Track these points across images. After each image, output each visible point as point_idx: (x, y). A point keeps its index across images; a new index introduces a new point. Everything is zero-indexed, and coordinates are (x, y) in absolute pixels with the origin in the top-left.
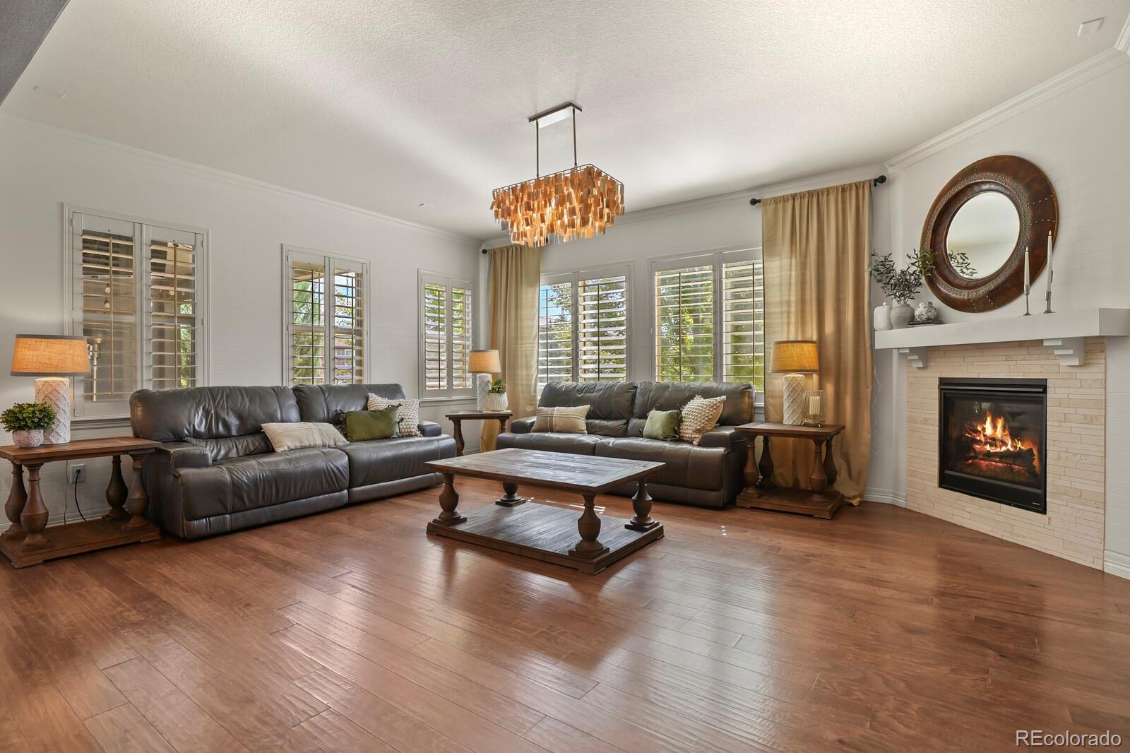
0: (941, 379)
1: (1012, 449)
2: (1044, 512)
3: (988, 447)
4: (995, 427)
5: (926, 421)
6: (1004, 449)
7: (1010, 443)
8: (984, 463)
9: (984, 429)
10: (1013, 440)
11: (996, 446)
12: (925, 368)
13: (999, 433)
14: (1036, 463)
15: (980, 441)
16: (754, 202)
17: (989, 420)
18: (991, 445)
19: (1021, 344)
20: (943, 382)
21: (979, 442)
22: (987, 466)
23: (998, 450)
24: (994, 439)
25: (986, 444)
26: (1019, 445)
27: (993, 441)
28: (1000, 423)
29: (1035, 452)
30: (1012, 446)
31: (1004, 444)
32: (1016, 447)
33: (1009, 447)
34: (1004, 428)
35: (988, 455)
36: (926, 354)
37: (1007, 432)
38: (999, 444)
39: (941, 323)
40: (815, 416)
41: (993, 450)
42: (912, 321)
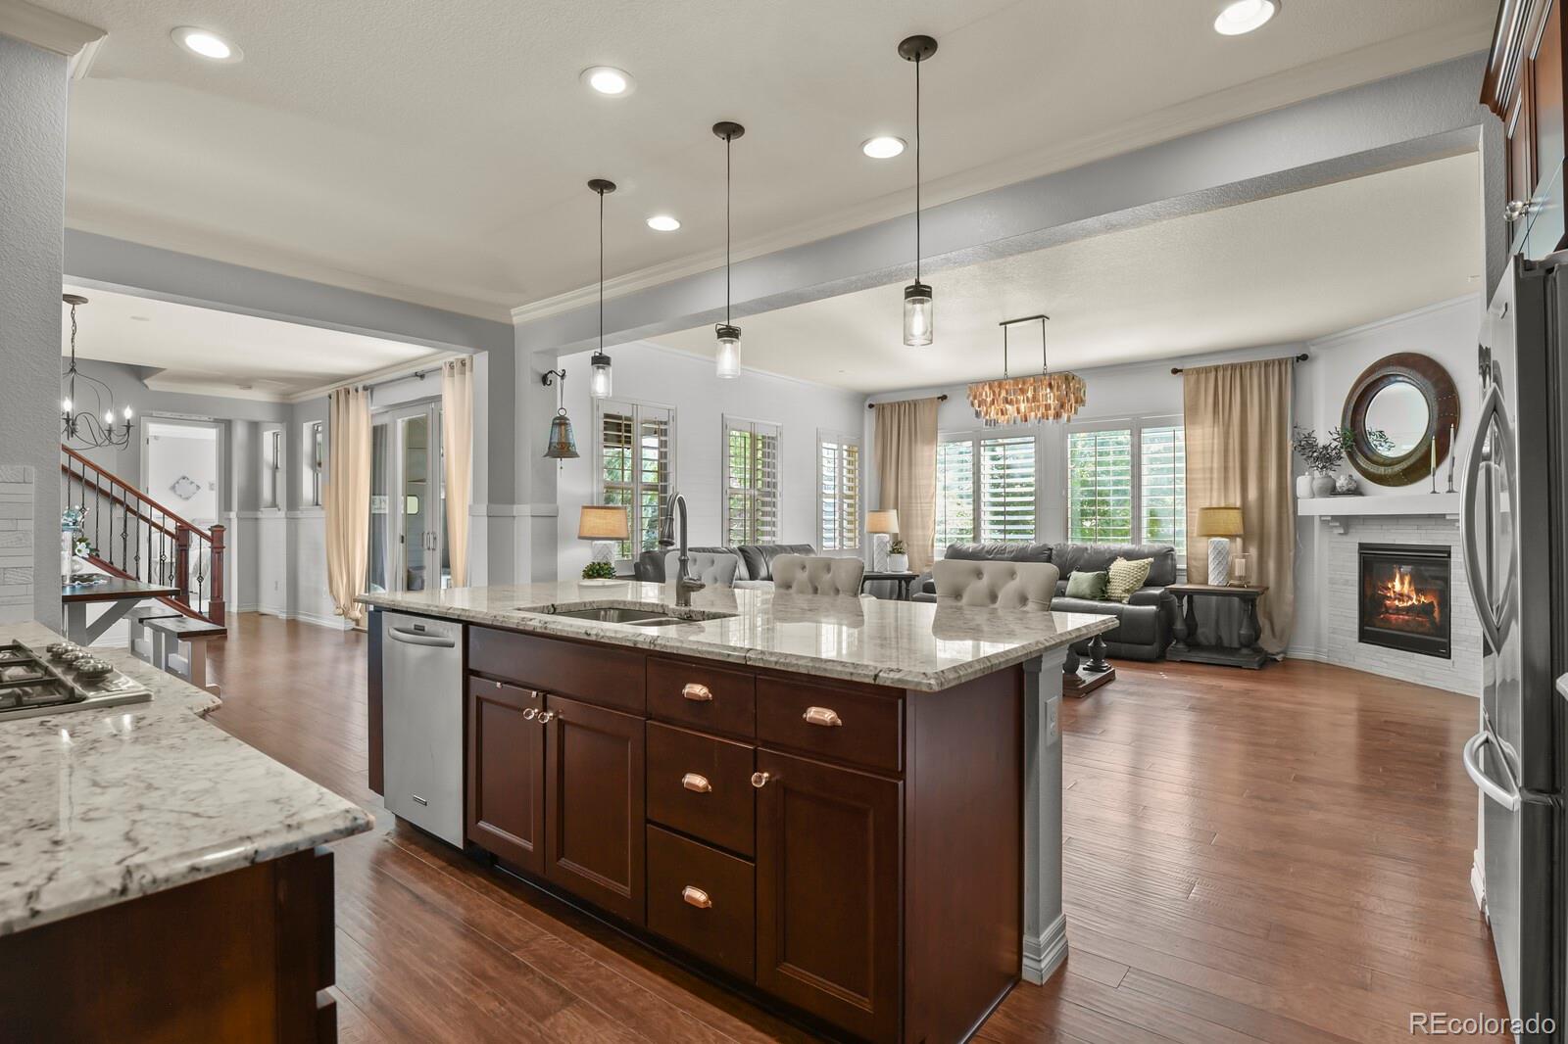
0: (1360, 544)
1: (1416, 603)
2: (1449, 658)
3: (1397, 603)
4: (1402, 583)
5: (1346, 583)
6: (1410, 603)
7: (1415, 597)
8: (1394, 617)
9: (1393, 587)
10: (1417, 595)
11: (1403, 601)
12: (1346, 533)
13: (1406, 589)
14: (1436, 614)
15: (1391, 597)
16: (1175, 371)
17: (1398, 577)
18: (1400, 600)
19: (1430, 516)
20: (1362, 546)
21: (1389, 598)
22: (1396, 619)
23: (1405, 604)
24: (1401, 595)
25: (1395, 599)
26: (1423, 599)
27: (1401, 596)
28: (1407, 579)
29: (1435, 604)
30: (1417, 600)
31: (1410, 598)
32: (1419, 601)
33: (1414, 601)
34: (1410, 585)
35: (1398, 610)
36: (1346, 522)
37: (1413, 588)
38: (1406, 599)
39: (1361, 494)
40: (1240, 578)
41: (1401, 605)
42: (1333, 491)
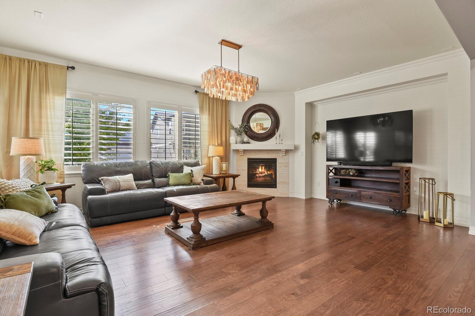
0: (248, 158)
1: (267, 174)
2: (276, 188)
3: (260, 175)
4: (262, 169)
6: (264, 174)
7: (266, 172)
8: (259, 179)
9: (259, 170)
10: (267, 171)
11: (262, 174)
12: (243, 155)
13: (263, 170)
14: (273, 176)
15: (258, 173)
16: (196, 92)
17: (260, 167)
18: (261, 174)
19: (271, 150)
20: (249, 159)
21: (258, 174)
22: (260, 180)
23: (263, 175)
24: (262, 172)
25: (259, 174)
26: (269, 173)
27: (261, 173)
28: (263, 168)
29: (273, 173)
30: (267, 173)
31: (265, 173)
33: (266, 174)
34: (264, 169)
35: (260, 177)
37: (265, 170)
38: (263, 173)
39: (249, 143)
40: (224, 171)
41: (261, 175)
42: (243, 142)
